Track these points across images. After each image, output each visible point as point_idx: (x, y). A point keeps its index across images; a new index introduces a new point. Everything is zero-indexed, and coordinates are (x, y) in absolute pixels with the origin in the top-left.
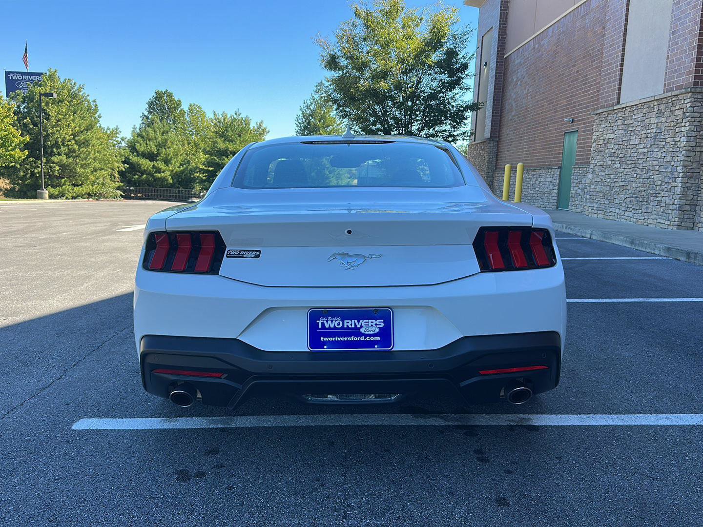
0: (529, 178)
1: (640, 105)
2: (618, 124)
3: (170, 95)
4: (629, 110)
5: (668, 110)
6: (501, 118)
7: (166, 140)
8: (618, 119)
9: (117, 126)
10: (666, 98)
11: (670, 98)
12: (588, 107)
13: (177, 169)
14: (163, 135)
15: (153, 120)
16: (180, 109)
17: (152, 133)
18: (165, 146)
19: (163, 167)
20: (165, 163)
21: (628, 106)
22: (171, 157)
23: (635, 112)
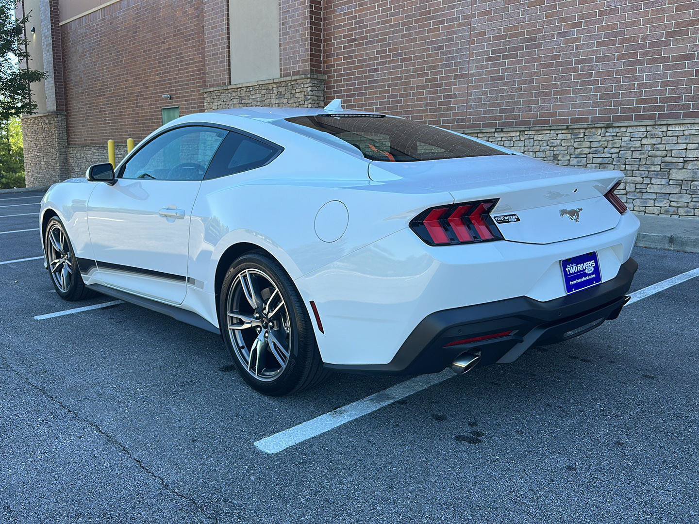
0: (121, 154)
1: (258, 86)
2: (234, 103)
4: (245, 90)
5: (288, 92)
6: (66, 90)
8: (234, 99)
10: (285, 81)
11: (290, 82)
12: (188, 84)
21: (244, 86)
23: (253, 92)
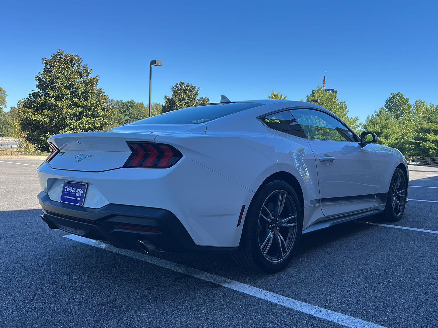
3: (402, 95)
7: (388, 124)
9: (357, 117)
13: (393, 142)
14: (386, 121)
15: (381, 112)
16: (407, 104)
17: (379, 120)
18: (387, 127)
19: (384, 140)
20: (385, 138)
22: (390, 134)
